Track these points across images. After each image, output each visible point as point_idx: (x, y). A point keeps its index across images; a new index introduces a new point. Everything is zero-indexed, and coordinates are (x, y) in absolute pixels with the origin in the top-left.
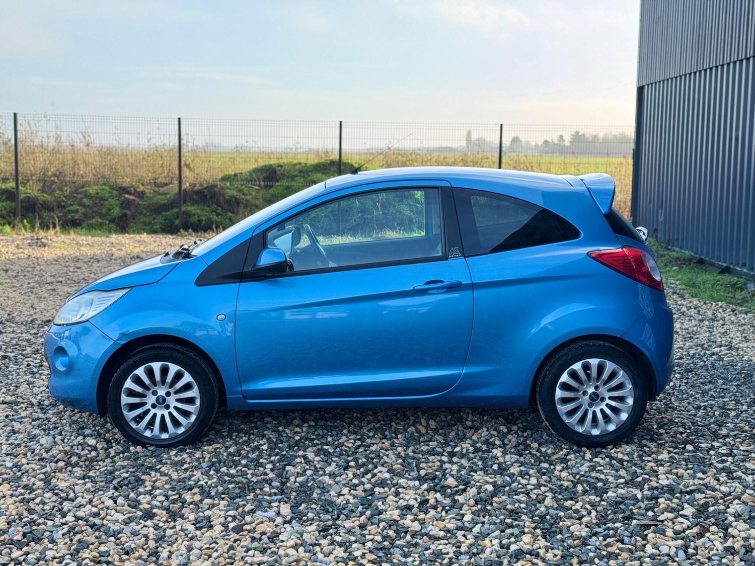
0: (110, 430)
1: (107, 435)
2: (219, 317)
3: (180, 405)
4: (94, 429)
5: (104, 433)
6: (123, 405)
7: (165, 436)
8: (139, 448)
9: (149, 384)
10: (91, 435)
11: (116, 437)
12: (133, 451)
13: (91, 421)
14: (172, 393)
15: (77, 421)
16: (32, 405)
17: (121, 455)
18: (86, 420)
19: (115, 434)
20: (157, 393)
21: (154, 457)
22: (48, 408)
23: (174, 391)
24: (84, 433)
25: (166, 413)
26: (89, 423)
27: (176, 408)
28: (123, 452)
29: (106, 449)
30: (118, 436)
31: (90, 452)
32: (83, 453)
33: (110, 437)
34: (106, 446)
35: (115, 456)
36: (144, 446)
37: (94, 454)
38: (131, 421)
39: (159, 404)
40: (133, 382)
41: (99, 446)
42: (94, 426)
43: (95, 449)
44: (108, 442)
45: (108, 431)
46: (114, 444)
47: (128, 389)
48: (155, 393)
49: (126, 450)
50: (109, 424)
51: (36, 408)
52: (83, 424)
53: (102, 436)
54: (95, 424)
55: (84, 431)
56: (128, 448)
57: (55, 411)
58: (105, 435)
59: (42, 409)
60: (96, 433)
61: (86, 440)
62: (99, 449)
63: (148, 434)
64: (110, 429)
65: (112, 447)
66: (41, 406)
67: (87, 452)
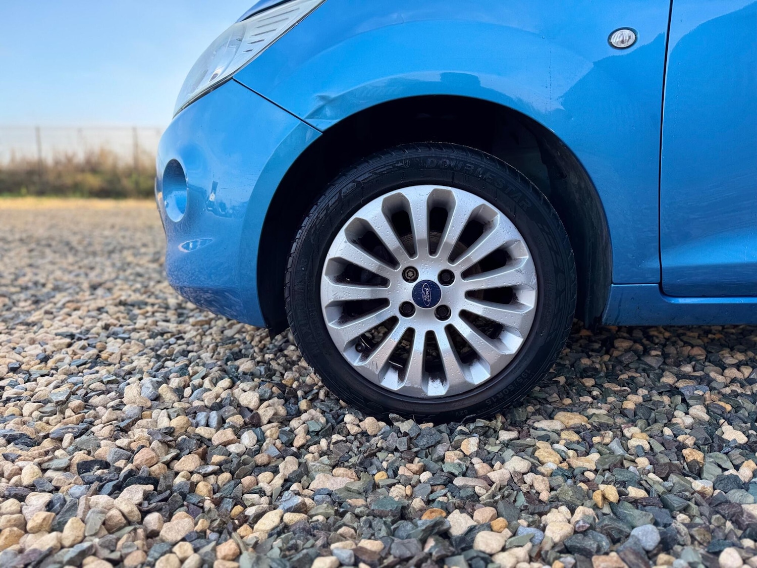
0: (293, 363)
1: (288, 375)
2: (615, 39)
3: (478, 308)
4: (259, 359)
5: (281, 369)
6: (327, 307)
7: (435, 389)
8: (370, 424)
9: (397, 249)
10: (250, 375)
11: (308, 380)
12: (354, 430)
13: (257, 339)
14: (457, 274)
15: (232, 337)
16: (167, 308)
17: (324, 443)
18: (248, 338)
19: (302, 373)
20: (416, 273)
21: (417, 454)
22: (191, 314)
23: (464, 268)
24: (237, 368)
25: (439, 328)
26: (253, 343)
27: (465, 315)
28: (327, 432)
29: (285, 422)
30: (312, 378)
31: (238, 432)
32: (218, 437)
33: (295, 380)
34: (282, 411)
35: (305, 447)
36: (381, 415)
37: (248, 439)
38: (346, 349)
39: (422, 304)
40: (354, 242)
41: (266, 413)
42: (261, 350)
43: (254, 423)
44: (288, 396)
45: (290, 365)
46: (303, 404)
47: (340, 261)
48: (410, 274)
49: (335, 425)
50: (292, 348)
51: (171, 315)
52: (242, 347)
53: (276, 379)
54: (265, 346)
55: (237, 363)
56: (339, 418)
57: (202, 318)
58: (282, 375)
59: (180, 315)
60: (262, 369)
61: (236, 391)
62: (265, 420)
63: (391, 381)
64: (294, 358)
65: (299, 413)
66: (180, 311)
67: (229, 434)
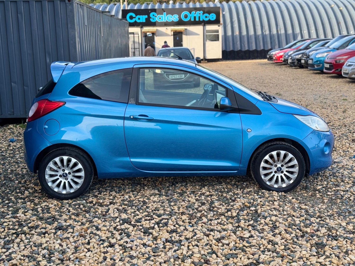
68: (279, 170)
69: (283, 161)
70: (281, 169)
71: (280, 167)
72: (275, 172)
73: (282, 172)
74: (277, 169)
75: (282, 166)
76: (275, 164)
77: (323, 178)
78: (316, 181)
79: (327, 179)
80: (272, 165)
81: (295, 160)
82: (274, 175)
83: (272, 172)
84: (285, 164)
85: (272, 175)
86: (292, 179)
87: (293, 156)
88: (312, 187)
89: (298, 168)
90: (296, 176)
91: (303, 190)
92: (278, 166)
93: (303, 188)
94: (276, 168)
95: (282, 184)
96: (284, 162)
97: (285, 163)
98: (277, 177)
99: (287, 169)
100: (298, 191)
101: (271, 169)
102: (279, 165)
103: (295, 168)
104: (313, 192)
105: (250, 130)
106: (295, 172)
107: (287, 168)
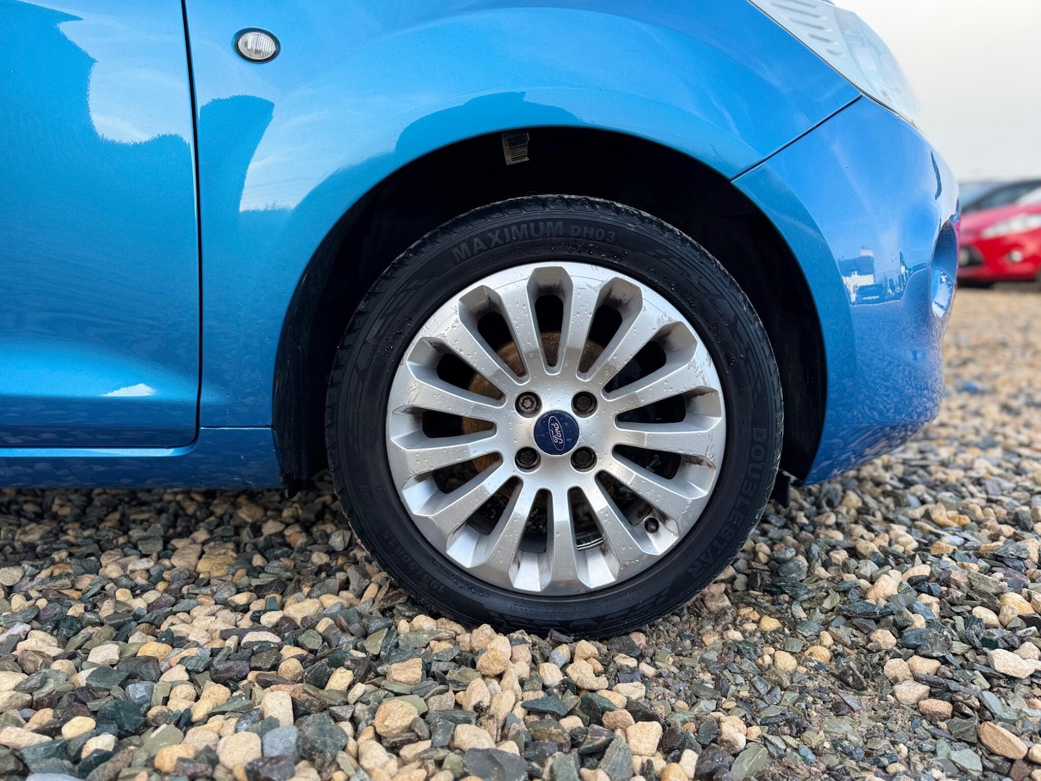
68: (557, 438)
69: (586, 364)
70: (572, 431)
71: (559, 416)
72: (526, 458)
73: (585, 458)
74: (542, 430)
75: (584, 402)
76: (524, 385)
77: (868, 499)
78: (832, 519)
79: (899, 502)
80: (495, 395)
81: (700, 352)
82: (513, 484)
83: (494, 459)
84: (609, 388)
85: (492, 483)
86: (664, 518)
87: (677, 317)
88: (821, 571)
89: (717, 423)
90: (703, 493)
91: (755, 605)
92: (546, 408)
93: (750, 585)
94: (529, 423)
95: (583, 555)
96: (597, 368)
97: (608, 377)
98: (543, 498)
99: (628, 436)
100: (713, 605)
101: (486, 427)
102: (557, 400)
103: (699, 422)
104: (845, 633)
105: (267, 46)
106: (697, 461)
107: (623, 418)
